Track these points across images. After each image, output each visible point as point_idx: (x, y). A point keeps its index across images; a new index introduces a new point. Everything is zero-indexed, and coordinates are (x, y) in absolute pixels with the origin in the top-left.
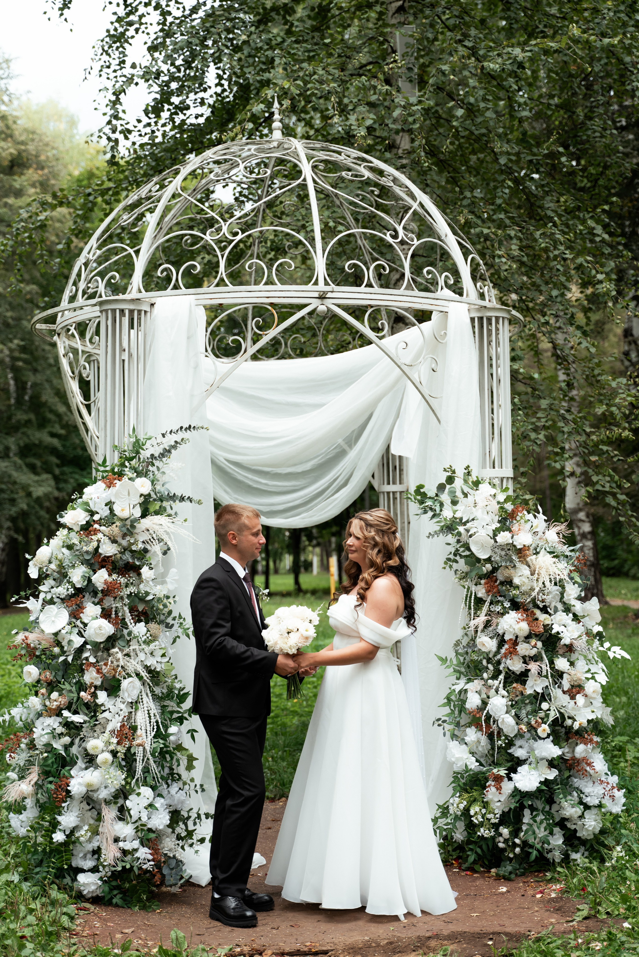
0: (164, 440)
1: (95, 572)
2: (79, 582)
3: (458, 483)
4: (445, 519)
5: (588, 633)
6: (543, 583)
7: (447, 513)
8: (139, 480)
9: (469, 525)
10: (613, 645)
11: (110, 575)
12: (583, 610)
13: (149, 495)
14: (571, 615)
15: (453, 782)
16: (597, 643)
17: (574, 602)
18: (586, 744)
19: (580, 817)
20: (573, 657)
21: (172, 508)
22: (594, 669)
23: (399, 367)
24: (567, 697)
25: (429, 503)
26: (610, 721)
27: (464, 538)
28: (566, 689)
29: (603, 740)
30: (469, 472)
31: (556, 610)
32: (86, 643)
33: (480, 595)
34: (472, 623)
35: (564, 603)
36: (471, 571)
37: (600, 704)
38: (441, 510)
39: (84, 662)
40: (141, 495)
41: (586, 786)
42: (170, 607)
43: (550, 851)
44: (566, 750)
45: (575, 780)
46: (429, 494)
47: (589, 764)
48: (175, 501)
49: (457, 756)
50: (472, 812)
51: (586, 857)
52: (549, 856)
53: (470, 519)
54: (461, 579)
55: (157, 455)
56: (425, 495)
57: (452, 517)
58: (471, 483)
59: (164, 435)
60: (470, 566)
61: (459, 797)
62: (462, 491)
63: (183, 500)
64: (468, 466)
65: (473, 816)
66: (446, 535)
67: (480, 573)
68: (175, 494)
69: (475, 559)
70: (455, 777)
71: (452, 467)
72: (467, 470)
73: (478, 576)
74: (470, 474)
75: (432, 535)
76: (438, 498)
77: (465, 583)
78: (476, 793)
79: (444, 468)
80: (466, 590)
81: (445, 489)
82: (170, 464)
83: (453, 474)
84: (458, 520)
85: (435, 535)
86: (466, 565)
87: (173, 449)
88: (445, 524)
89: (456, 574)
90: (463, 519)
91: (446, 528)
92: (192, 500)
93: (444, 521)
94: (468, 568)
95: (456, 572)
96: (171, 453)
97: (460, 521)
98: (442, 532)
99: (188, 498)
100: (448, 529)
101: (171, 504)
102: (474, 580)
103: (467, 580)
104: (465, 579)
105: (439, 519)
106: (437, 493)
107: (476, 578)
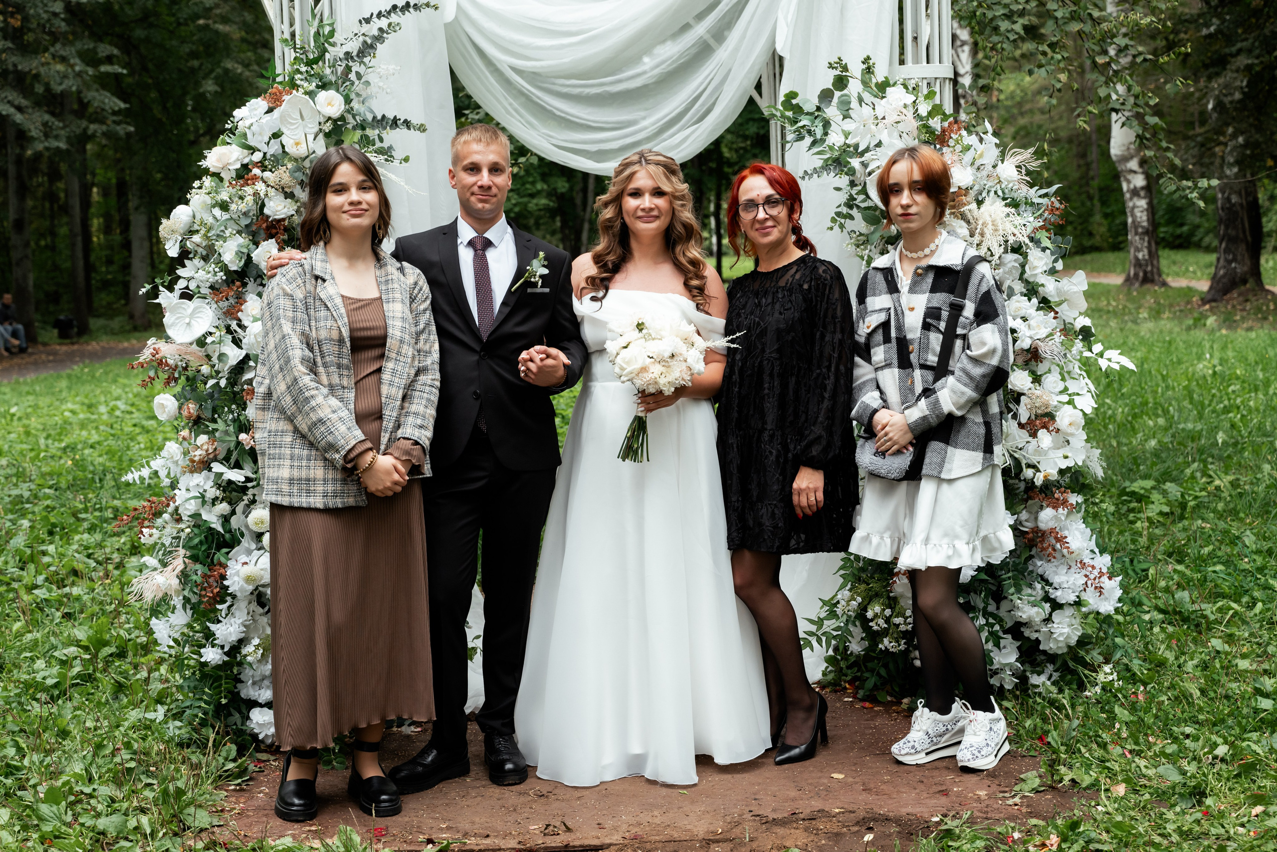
0: (365, 28)
1: (257, 244)
2: (231, 262)
3: (854, 87)
4: (831, 148)
5: (1067, 330)
6: (989, 249)
7: (835, 139)
8: (322, 95)
9: (867, 156)
10: (1106, 348)
11: (281, 249)
12: (1059, 292)
13: (342, 118)
14: (1035, 301)
15: (840, 569)
16: (1079, 345)
17: (1042, 279)
18: (1055, 508)
19: (1044, 620)
20: (1041, 369)
21: (381, 140)
22: (1073, 387)
24: (1024, 434)
25: (805, 121)
26: (1098, 470)
27: (860, 178)
28: (1024, 420)
29: (1086, 501)
30: (869, 68)
31: (1011, 293)
32: (247, 357)
35: (1027, 282)
36: (873, 233)
37: (1084, 443)
38: (826, 134)
39: (245, 387)
40: (329, 118)
41: (1056, 573)
43: (995, 673)
44: (1024, 515)
45: (1039, 563)
46: (806, 108)
47: (1061, 540)
48: (385, 128)
50: (870, 614)
51: (1053, 684)
52: (994, 681)
53: (872, 146)
54: (858, 246)
55: (354, 54)
56: (798, 109)
57: (842, 143)
58: (873, 86)
59: (368, 21)
60: (872, 224)
61: (850, 590)
62: (861, 100)
63: (397, 125)
64: (868, 58)
65: (872, 620)
66: (832, 174)
67: (886, 235)
68: (384, 116)
69: (877, 213)
70: (846, 560)
71: (841, 61)
72: (866, 64)
73: (885, 239)
74: (871, 70)
75: (808, 174)
76: (820, 114)
77: (864, 252)
78: (877, 584)
79: (829, 63)
80: (864, 262)
81: (832, 98)
82: (375, 67)
83: (844, 74)
84: (851, 149)
85: (814, 174)
86: (865, 224)
87: (378, 42)
88: (831, 156)
89: (850, 237)
90: (859, 145)
91: (833, 162)
92: (410, 126)
93: (830, 152)
94: (868, 228)
95: (849, 234)
96: (376, 49)
97: (853, 149)
98: (826, 170)
99: (404, 122)
100: (835, 165)
101: (379, 133)
102: (879, 246)
103: (866, 247)
104: (864, 246)
105: (821, 149)
106: (818, 105)
107: (881, 244)
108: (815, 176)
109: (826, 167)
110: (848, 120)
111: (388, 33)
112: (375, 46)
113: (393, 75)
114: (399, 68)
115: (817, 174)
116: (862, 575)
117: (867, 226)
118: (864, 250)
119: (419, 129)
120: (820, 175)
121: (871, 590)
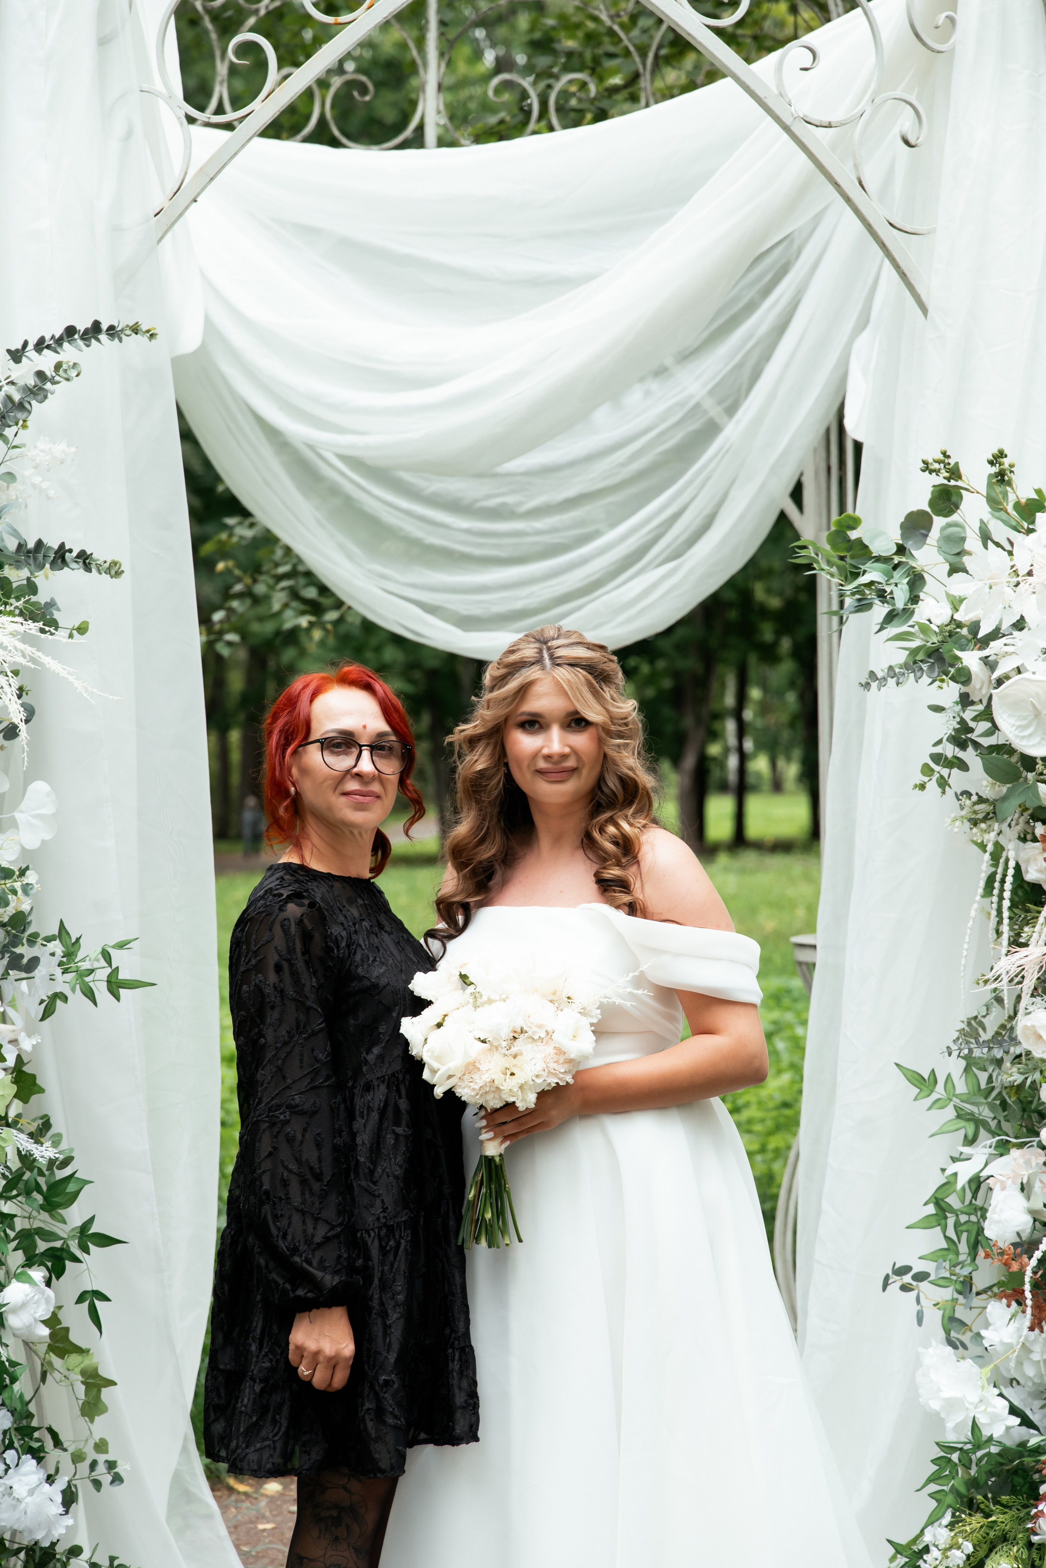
3: (974, 509)
4: (924, 629)
7: (934, 609)
9: (997, 646)
21: (33, 589)
23: (786, 128)
25: (873, 574)
27: (979, 687)
30: (1002, 473)
33: (1031, 875)
34: (1007, 965)
36: (1004, 799)
38: (915, 600)
42: (21, 903)
46: (877, 547)
48: (42, 567)
49: (947, 1393)
53: (1006, 626)
54: (974, 823)
56: (861, 550)
57: (946, 619)
58: (1010, 508)
59: (16, 356)
60: (1004, 782)
61: (950, 1526)
62: (986, 537)
63: (64, 561)
64: (1001, 454)
66: (926, 679)
67: (1031, 805)
68: (39, 544)
69: (1014, 759)
70: (942, 1462)
71: (949, 457)
72: (998, 465)
73: (1030, 812)
74: (1006, 478)
75: (877, 679)
76: (904, 559)
77: (986, 836)
78: (1006, 1516)
79: (924, 462)
80: (987, 856)
81: (929, 529)
82: (24, 445)
83: (953, 483)
84: (964, 631)
85: (889, 679)
86: (990, 779)
87: (34, 399)
88: (923, 643)
89: (961, 805)
90: (981, 624)
91: (929, 656)
92: (90, 563)
93: (921, 636)
94: (997, 788)
95: (959, 800)
96: (30, 412)
97: (969, 631)
98: (914, 671)
99: (78, 556)
100: (932, 661)
101: (29, 575)
102: (1017, 824)
103: (990, 826)
104: (989, 822)
105: (905, 628)
106: (901, 542)
107: (1022, 820)
108: (892, 682)
109: (913, 665)
110: (961, 575)
111: (54, 383)
112: (27, 406)
113: (62, 463)
114: (73, 449)
115: (895, 679)
116: (974, 1495)
117: (993, 784)
118: (988, 831)
119: (108, 571)
120: (900, 681)
121: (992, 1528)
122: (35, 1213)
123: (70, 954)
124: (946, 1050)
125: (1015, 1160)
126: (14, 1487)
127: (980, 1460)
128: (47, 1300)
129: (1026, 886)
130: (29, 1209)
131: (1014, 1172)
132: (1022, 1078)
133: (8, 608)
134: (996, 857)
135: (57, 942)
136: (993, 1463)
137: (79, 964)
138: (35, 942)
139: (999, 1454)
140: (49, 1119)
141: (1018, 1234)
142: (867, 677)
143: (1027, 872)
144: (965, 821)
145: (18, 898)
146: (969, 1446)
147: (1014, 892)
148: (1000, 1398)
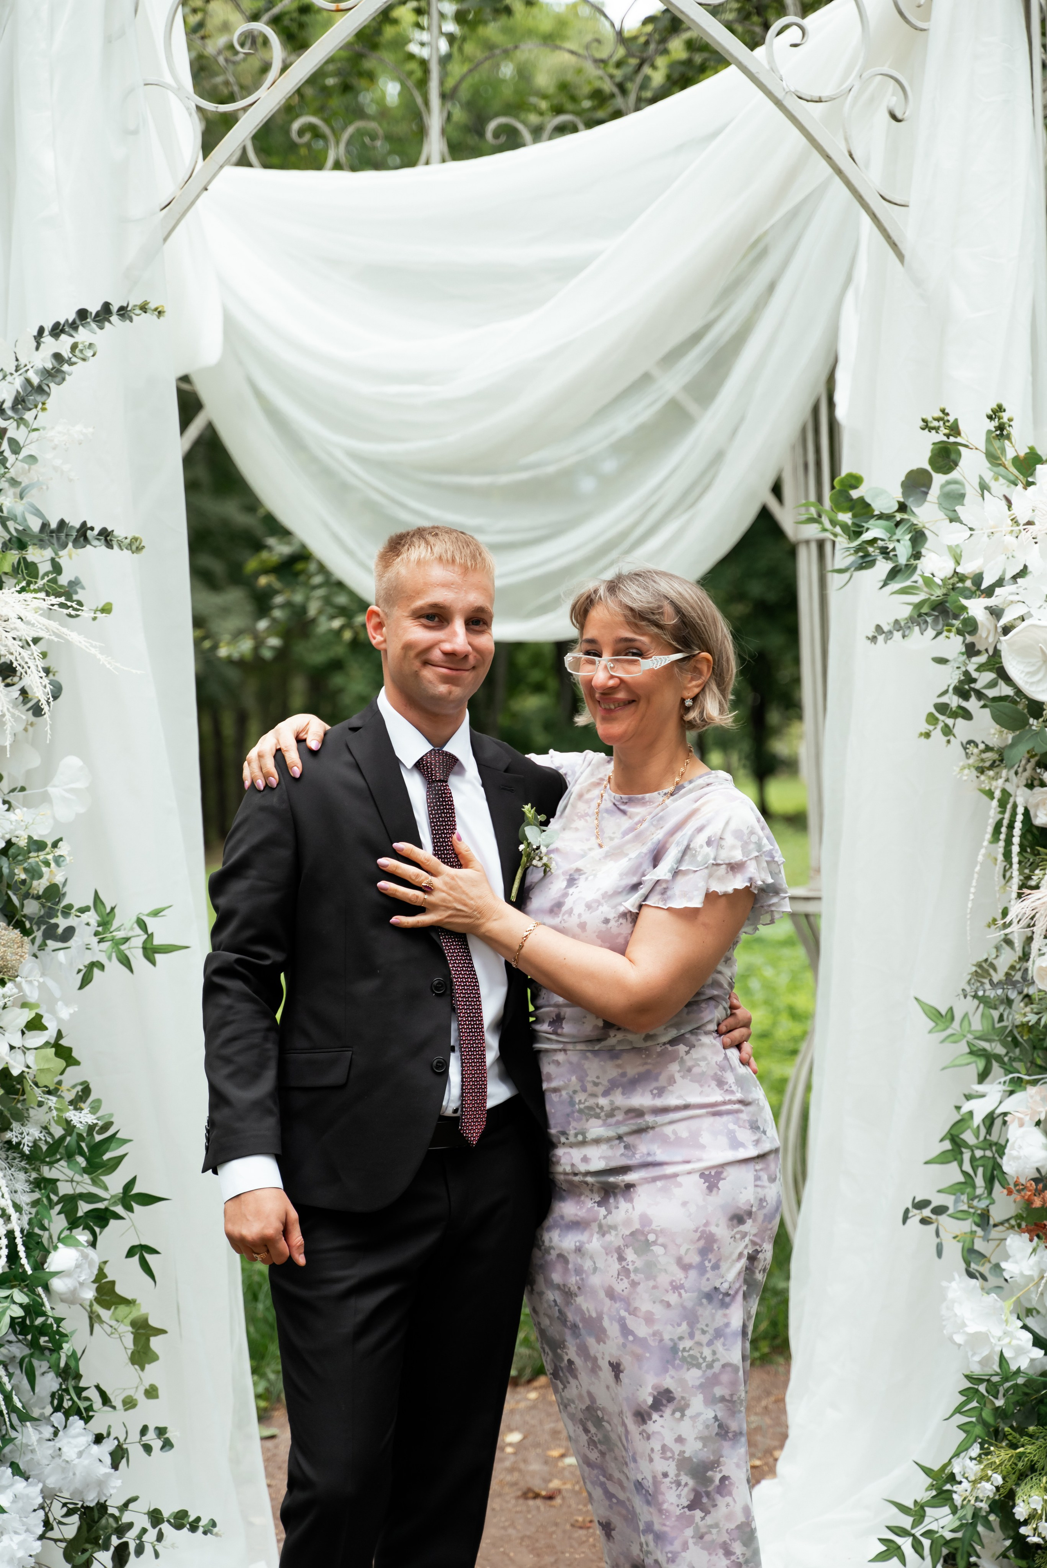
0: (34, 355)
3: (973, 465)
4: (929, 582)
7: (937, 564)
9: (1001, 596)
21: (57, 568)
23: (778, 103)
25: (875, 531)
27: (986, 636)
30: (1001, 428)
33: (1040, 819)
34: (1017, 909)
36: (1012, 746)
38: (917, 556)
42: (53, 875)
46: (879, 505)
48: (65, 546)
49: (972, 1328)
50: (1021, 1511)
53: (1008, 576)
54: (981, 771)
55: (7, 405)
56: (862, 509)
57: (950, 573)
58: (1009, 464)
60: (1012, 728)
61: (979, 1459)
62: (984, 490)
63: (86, 539)
64: (1000, 409)
65: (1026, 1523)
66: (930, 632)
67: (1039, 750)
68: (62, 524)
69: (1020, 707)
70: (969, 1393)
71: (948, 414)
72: (997, 420)
73: (1037, 758)
74: (1005, 432)
75: (884, 632)
76: (905, 516)
77: (994, 783)
78: (1034, 1447)
79: (923, 420)
80: (995, 803)
81: (929, 487)
82: (44, 428)
83: (952, 439)
84: (968, 583)
85: (895, 633)
86: (998, 727)
87: (53, 381)
88: (927, 596)
89: (967, 753)
90: (984, 576)
91: (933, 609)
92: (111, 540)
93: (925, 589)
94: (1004, 735)
95: (965, 748)
96: (49, 395)
97: (974, 583)
98: (919, 625)
99: (100, 534)
100: (936, 614)
101: (53, 555)
102: (1025, 770)
103: (998, 773)
104: (996, 770)
105: (908, 583)
106: (902, 500)
107: (1029, 766)
108: (897, 635)
109: (918, 617)
110: (959, 526)
111: (71, 364)
112: (46, 388)
113: (80, 444)
114: (91, 430)
115: (900, 633)
116: (1002, 1425)
117: (1001, 732)
118: (995, 778)
119: (129, 547)
120: (906, 633)
121: (1020, 1458)
122: (77, 1178)
123: (105, 923)
124: (961, 992)
125: (1032, 1097)
126: (64, 1450)
127: (1007, 1391)
128: (91, 1264)
129: (1035, 831)
130: (70, 1173)
131: (1032, 1109)
132: (1037, 1017)
133: (32, 587)
134: (1003, 804)
135: (92, 912)
136: (1020, 1393)
137: (114, 934)
138: (70, 914)
139: (1024, 1385)
140: (88, 1086)
141: (1038, 1170)
142: (874, 630)
143: (1036, 816)
144: (973, 770)
145: (51, 871)
146: (995, 1379)
147: (1023, 836)
148: (1023, 1331)
